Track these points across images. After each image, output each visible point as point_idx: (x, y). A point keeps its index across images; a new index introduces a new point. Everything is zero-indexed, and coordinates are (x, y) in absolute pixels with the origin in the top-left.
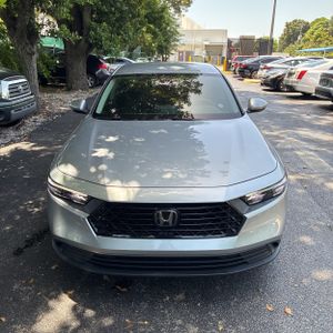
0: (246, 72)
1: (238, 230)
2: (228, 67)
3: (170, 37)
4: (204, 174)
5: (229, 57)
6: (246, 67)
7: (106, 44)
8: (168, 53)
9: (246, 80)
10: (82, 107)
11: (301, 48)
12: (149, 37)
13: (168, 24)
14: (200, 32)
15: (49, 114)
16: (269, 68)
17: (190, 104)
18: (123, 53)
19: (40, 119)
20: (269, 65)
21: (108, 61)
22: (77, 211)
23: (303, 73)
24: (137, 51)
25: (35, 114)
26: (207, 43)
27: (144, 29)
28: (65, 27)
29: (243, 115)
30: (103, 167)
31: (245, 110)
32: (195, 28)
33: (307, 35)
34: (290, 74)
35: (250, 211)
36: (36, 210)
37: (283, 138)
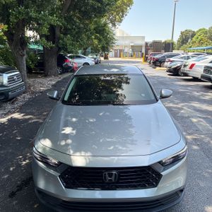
0: (157, 63)
1: (157, 183)
2: (146, 60)
3: (109, 41)
4: (133, 142)
5: (146, 54)
6: (157, 60)
7: (70, 48)
8: (108, 51)
9: (158, 68)
10: (55, 96)
11: (191, 47)
12: (96, 42)
13: (108, 34)
14: (128, 37)
15: (33, 93)
16: (172, 61)
17: (123, 90)
18: (80, 51)
19: (28, 96)
20: (171, 59)
21: (71, 57)
22: (52, 172)
23: (193, 65)
24: (89, 50)
25: (24, 93)
26: (132, 44)
27: (93, 37)
28: (44, 39)
29: (157, 101)
30: (69, 141)
31: (158, 97)
32: (125, 35)
33: (194, 39)
34: (185, 66)
35: (164, 170)
36: (24, 163)
37: (183, 109)
